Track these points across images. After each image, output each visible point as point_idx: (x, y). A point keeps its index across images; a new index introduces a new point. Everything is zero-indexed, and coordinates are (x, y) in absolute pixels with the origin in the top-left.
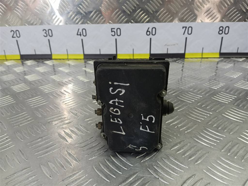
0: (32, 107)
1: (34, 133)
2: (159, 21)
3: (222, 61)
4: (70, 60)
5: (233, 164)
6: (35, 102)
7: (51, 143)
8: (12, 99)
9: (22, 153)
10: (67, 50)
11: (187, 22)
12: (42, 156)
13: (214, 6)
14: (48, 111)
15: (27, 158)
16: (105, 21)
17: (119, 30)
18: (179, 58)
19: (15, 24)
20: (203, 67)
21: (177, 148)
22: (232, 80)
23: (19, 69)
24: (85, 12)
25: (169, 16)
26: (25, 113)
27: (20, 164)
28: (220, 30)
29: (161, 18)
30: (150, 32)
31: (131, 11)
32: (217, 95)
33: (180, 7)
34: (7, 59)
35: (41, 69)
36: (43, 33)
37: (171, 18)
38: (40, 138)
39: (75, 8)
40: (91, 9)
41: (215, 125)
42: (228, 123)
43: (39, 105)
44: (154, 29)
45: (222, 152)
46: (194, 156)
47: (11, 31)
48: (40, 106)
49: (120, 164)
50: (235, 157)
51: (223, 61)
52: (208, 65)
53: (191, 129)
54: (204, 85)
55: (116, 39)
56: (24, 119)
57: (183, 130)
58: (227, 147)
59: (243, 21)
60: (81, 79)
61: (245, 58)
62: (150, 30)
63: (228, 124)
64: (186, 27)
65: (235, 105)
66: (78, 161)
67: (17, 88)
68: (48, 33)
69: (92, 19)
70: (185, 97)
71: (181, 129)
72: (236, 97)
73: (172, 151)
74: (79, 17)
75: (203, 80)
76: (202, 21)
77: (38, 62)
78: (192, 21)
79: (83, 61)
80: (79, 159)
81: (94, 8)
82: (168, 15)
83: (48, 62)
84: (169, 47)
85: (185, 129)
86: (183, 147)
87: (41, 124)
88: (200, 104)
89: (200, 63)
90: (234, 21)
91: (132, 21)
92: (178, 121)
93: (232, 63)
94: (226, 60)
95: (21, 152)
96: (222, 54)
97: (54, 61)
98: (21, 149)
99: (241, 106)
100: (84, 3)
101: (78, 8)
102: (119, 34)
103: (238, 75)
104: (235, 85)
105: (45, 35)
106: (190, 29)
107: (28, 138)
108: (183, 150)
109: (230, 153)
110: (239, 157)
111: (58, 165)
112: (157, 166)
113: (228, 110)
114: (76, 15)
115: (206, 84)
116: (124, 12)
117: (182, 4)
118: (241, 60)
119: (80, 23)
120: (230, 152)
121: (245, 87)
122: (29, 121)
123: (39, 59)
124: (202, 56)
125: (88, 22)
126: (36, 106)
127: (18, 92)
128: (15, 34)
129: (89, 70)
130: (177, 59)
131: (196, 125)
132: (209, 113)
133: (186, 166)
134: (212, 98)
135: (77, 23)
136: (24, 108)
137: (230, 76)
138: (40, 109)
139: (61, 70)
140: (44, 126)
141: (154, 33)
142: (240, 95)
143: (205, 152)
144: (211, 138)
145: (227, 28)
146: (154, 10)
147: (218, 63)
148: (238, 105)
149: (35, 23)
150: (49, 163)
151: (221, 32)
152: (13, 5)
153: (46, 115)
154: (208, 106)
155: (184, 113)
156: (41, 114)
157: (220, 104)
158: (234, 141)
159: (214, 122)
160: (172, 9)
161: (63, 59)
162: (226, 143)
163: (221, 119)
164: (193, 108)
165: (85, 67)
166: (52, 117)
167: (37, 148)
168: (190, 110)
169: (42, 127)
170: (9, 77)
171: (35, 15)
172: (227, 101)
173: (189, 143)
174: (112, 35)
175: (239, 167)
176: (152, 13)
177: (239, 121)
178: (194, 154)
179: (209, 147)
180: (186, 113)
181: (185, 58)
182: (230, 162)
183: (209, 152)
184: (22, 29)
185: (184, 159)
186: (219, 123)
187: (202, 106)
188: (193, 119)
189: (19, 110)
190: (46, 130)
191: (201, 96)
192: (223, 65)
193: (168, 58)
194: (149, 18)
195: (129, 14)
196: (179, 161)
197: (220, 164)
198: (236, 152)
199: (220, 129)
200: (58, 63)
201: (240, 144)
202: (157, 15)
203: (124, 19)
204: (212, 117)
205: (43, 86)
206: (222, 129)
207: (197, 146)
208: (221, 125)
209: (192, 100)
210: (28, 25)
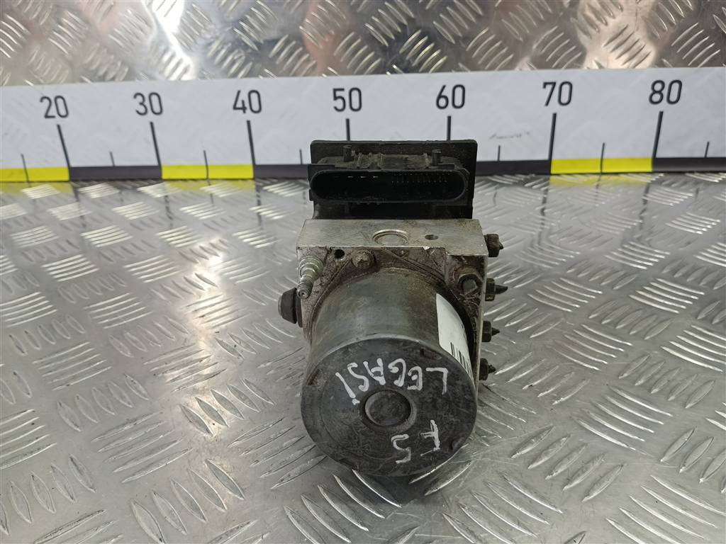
0: (107, 327)
1: (111, 407)
2: (474, 67)
3: (659, 182)
4: (214, 182)
7: (162, 437)
9: (78, 468)
10: (205, 152)
11: (557, 67)
12: (137, 476)
13: (636, 20)
14: (151, 339)
15: (91, 484)
16: (314, 67)
17: (355, 94)
18: (533, 175)
19: (53, 79)
20: (603, 203)
21: (531, 451)
22: (690, 240)
23: (66, 211)
24: (256, 43)
25: (504, 51)
26: (85, 346)
27: (71, 500)
28: (655, 92)
29: (479, 56)
30: (446, 98)
31: (393, 37)
32: (648, 288)
33: (535, 24)
34: (30, 179)
35: (130, 210)
36: (136, 104)
37: (511, 57)
38: (128, 422)
39: (228, 29)
40: (273, 34)
41: (641, 382)
42: (678, 375)
44: (459, 91)
45: (663, 463)
46: (579, 476)
47: (42, 100)
48: (129, 323)
49: (364, 502)
50: (701, 480)
51: (664, 183)
52: (619, 195)
53: (571, 392)
54: (607, 256)
55: (348, 121)
57: (546, 395)
58: (676, 447)
59: (724, 65)
60: (246, 241)
62: (448, 93)
63: (680, 378)
64: (554, 84)
65: (700, 318)
66: (241, 491)
67: (60, 269)
68: (150, 104)
69: (277, 62)
70: (552, 293)
71: (541, 394)
72: (702, 293)
73: (515, 460)
74: (241, 57)
75: (606, 242)
76: (601, 67)
77: (121, 188)
78: (570, 67)
79: (252, 185)
80: (244, 488)
81: (283, 31)
82: (501, 48)
83: (151, 190)
84: (503, 144)
85: (552, 392)
86: (548, 448)
87: (132, 379)
88: (595, 315)
89: (596, 190)
90: (696, 64)
91: (395, 67)
92: (532, 369)
93: (691, 190)
94: (672, 178)
95: (76, 465)
96: (659, 163)
97: (167, 185)
98: (73, 457)
99: (716, 321)
100: (253, 15)
101: (236, 30)
102: (356, 105)
103: (709, 227)
104: (699, 257)
105: (142, 109)
106: (566, 88)
107: (94, 421)
108: (546, 458)
109: (684, 466)
110: (712, 478)
111: (184, 503)
112: (471, 508)
113: (680, 335)
114: (230, 51)
115: (615, 253)
116: (370, 39)
117: (542, 17)
118: (716, 181)
119: (242, 73)
120: (687, 465)
122: (96, 369)
123: (124, 180)
124: (601, 167)
125: (267, 71)
126: (117, 325)
127: (63, 280)
128: (53, 107)
129: (271, 212)
130: (528, 177)
131: (584, 380)
132: (625, 343)
133: (556, 508)
134: (633, 297)
135: (235, 75)
136: (82, 328)
137: (686, 230)
138: (128, 334)
139: (188, 214)
140: (142, 385)
141: (458, 102)
142: (715, 288)
143: (611, 464)
144: (630, 421)
145: (676, 86)
146: (460, 35)
147: (647, 191)
148: (709, 319)
149: (111, 75)
150: (156, 498)
151: (656, 97)
152: (47, 23)
153: (145, 350)
154: (619, 322)
155: (549, 345)
156: (133, 350)
157: (655, 316)
158: (696, 429)
159: (637, 370)
160: (511, 29)
161: (194, 180)
162: (675, 437)
163: (660, 362)
164: (576, 329)
165: (259, 204)
166: (164, 357)
167: (122, 451)
168: (568, 335)
169: (136, 388)
170: (37, 236)
171: (110, 52)
172: (677, 305)
173: (565, 437)
174: (336, 108)
175: (712, 509)
176: (453, 42)
177: (711, 367)
178: (579, 470)
179: (623, 447)
180: (556, 343)
181: (551, 175)
182: (687, 494)
183: (624, 463)
184: (71, 92)
185: (552, 485)
186: (653, 376)
187: (603, 323)
188: (575, 361)
189: (68, 336)
190: (146, 397)
191: (600, 292)
192: (665, 195)
193: (501, 175)
194: (445, 58)
195: (385, 46)
196: (536, 493)
197: (657, 501)
198: (704, 464)
199: (656, 393)
200: (180, 191)
201: (715, 438)
202: (468, 49)
203: (370, 63)
204: (633, 355)
205: (137, 264)
206: (660, 392)
207: (589, 445)
208: (658, 381)
209: (574, 305)
210: (92, 80)
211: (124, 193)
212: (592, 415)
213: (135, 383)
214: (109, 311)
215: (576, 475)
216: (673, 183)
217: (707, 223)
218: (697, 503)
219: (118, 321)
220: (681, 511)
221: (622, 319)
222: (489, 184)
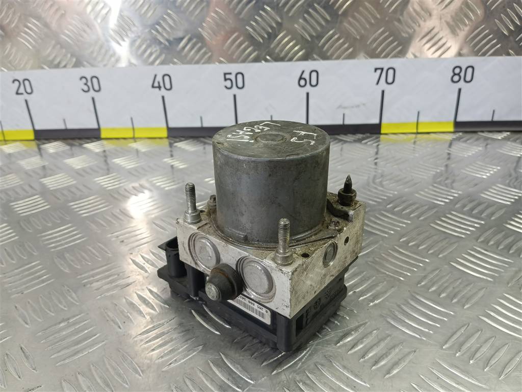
0: (53, 250)
1: (52, 310)
2: (325, 57)
3: (459, 139)
4: (139, 140)
5: (466, 376)
6: (59, 239)
7: (86, 332)
8: (10, 231)
9: (25, 355)
10: (132, 119)
11: (385, 57)
12: (67, 361)
13: (441, 23)
14: (84, 258)
15: (34, 367)
16: (210, 58)
17: (240, 77)
18: (368, 135)
19: (22, 66)
20: (417, 155)
21: (351, 340)
22: (477, 182)
23: (32, 162)
24: (168, 40)
25: (346, 45)
26: (36, 264)
27: (19, 379)
28: (455, 74)
29: (328, 50)
30: (305, 80)
31: (266, 36)
32: (443, 219)
33: (368, 26)
34: (6, 138)
35: (77, 162)
36: (81, 84)
37: (351, 50)
38: (63, 321)
39: (147, 30)
40: (180, 34)
41: (433, 289)
42: (460, 283)
43: (66, 246)
44: (314, 75)
45: (445, 350)
46: (383, 359)
47: (14, 81)
48: (69, 247)
49: (228, 379)
50: (471, 362)
51: (461, 140)
52: (429, 149)
53: (382, 296)
54: (417, 195)
55: (235, 96)
56: (33, 276)
57: (365, 298)
58: (455, 337)
59: (504, 55)
60: (158, 184)
61: (508, 133)
62: (306, 76)
63: (461, 286)
64: (382, 69)
65: (479, 240)
66: (140, 372)
67: (22, 207)
68: (91, 85)
69: (183, 54)
70: (375, 223)
71: (361, 298)
72: (483, 222)
73: (339, 347)
74: (156, 51)
75: (416, 184)
76: (415, 56)
77: (71, 145)
78: (395, 56)
79: (166, 142)
80: (142, 369)
81: (187, 32)
82: (344, 43)
83: (93, 146)
84: (347, 112)
85: (369, 296)
86: (363, 338)
87: (68, 289)
88: (404, 239)
89: (413, 146)
90: (484, 54)
91: (268, 57)
92: (356, 280)
93: (481, 145)
94: (468, 136)
95: (24, 353)
96: (459, 125)
97: (105, 142)
98: (23, 346)
99: (492, 243)
100: (164, 20)
101: (153, 31)
102: (240, 85)
103: (492, 172)
104: (483, 195)
105: (86, 88)
106: (391, 72)
107: (39, 320)
108: (361, 346)
109: (460, 351)
110: (479, 360)
111: (99, 381)
112: (304, 384)
113: (464, 254)
114: (149, 46)
115: (422, 193)
116: (251, 38)
117: (373, 21)
118: (500, 138)
119: (158, 62)
120: (462, 350)
121: (504, 198)
122: (43, 281)
123: (73, 139)
124: (417, 129)
125: (175, 60)
126: (60, 248)
127: (25, 214)
128: (22, 87)
129: (178, 162)
130: (364, 136)
131: (393, 287)
132: (424, 259)
133: (365, 383)
134: (432, 225)
135: (152, 63)
136: (35, 251)
137: (474, 175)
138: (68, 255)
139: (118, 164)
140: (75, 293)
141: (314, 82)
142: (493, 218)
143: (407, 350)
144: (423, 317)
145: (470, 70)
146: (314, 34)
147: (450, 145)
148: (486, 242)
149: (63, 64)
150: (79, 377)
151: (456, 78)
152: (17, 26)
153: (79, 267)
154: (421, 243)
155: (370, 262)
156: (70, 266)
157: (447, 240)
158: (471, 324)
159: (432, 279)
160: (351, 30)
161: (124, 139)
162: (455, 330)
163: (448, 274)
164: (390, 250)
165: (172, 156)
166: (91, 273)
167: (58, 342)
168: (384, 254)
169: (71, 296)
170: (8, 181)
171: (62, 47)
172: (463, 231)
173: (376, 330)
174: (226, 87)
175: (477, 383)
176: (309, 39)
177: (485, 277)
178: (384, 354)
179: (418, 338)
180: (376, 261)
181: (382, 134)
182: (459, 372)
183: (417, 349)
184: (35, 76)
185: (364, 366)
186: (442, 284)
187: (410, 244)
188: (387, 273)
189: (24, 256)
190: (77, 302)
191: (409, 222)
192: (461, 148)
193: (345, 134)
194: (304, 51)
195: (260, 42)
196: (352, 372)
197: (438, 378)
198: (474, 350)
199: (443, 297)
200: (113, 147)
201: (483, 331)
202: (320, 45)
203: (250, 54)
204: (429, 268)
205: (77, 202)
206: (448, 296)
207: (393, 336)
208: (446, 287)
209: (390, 232)
210: (50, 68)
211: (74, 148)
212: (397, 313)
213: (70, 292)
214: (55, 237)
215: (382, 358)
216: (468, 140)
217: (491, 169)
218: (466, 379)
219: (62, 245)
220: (454, 385)
221: (422, 242)
222: (337, 141)
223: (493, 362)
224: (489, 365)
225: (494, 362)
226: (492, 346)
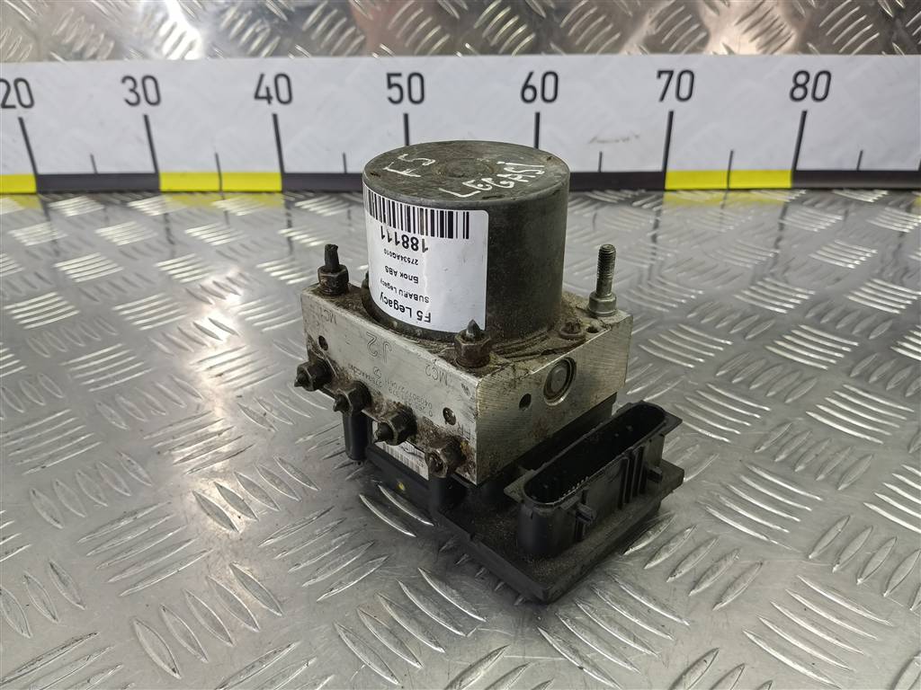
0: (92, 390)
1: (102, 495)
2: (569, 48)
3: (800, 201)
4: (230, 195)
5: (853, 605)
6: (101, 370)
7: (171, 534)
8: (10, 356)
9: (60, 578)
10: (217, 156)
11: (675, 51)
12: (140, 587)
14: (152, 404)
15: (79, 598)
16: (361, 45)
17: (416, 81)
18: (643, 191)
20: (731, 228)
21: (648, 546)
22: (839, 276)
23: (33, 234)
24: (285, 11)
25: (609, 28)
26: (65, 415)
27: (53, 621)
28: (797, 86)
29: (577, 35)
30: (534, 89)
31: (466, 6)
32: (788, 338)
35: (118, 233)
36: (124, 91)
37: (617, 36)
38: (125, 516)
41: (782, 457)
42: (827, 448)
43: (116, 382)
44: (550, 79)
45: (812, 560)
46: (708, 577)
48: (122, 384)
49: (438, 615)
50: (859, 581)
51: (806, 203)
52: (750, 218)
53: (696, 470)
54: (738, 297)
55: (406, 117)
56: (60, 437)
58: (827, 539)
59: (883, 53)
60: (274, 274)
61: (885, 193)
62: (536, 82)
63: (830, 452)
64: (671, 73)
65: (853, 375)
66: (278, 604)
67: (27, 312)
68: (144, 91)
69: (313, 37)
70: (670, 344)
72: (856, 344)
73: (629, 558)
74: (264, 30)
75: (734, 277)
76: (730, 51)
77: (106, 203)
78: (692, 51)
79: (280, 200)
80: (281, 599)
82: (605, 24)
83: (145, 205)
84: (606, 149)
86: (669, 542)
87: (129, 459)
88: (724, 372)
89: (721, 211)
90: (849, 51)
91: (468, 46)
93: (840, 212)
94: (816, 196)
95: (57, 574)
96: (800, 177)
97: (167, 199)
98: (54, 562)
99: (874, 379)
102: (416, 96)
103: (863, 259)
104: (851, 298)
105: (133, 98)
106: (686, 78)
107: (80, 515)
108: (666, 556)
109: (838, 563)
110: (873, 578)
111: (202, 621)
112: (574, 621)
113: (830, 397)
114: (250, 22)
115: (746, 293)
116: (436, 9)
118: (870, 200)
119: (266, 51)
120: (841, 562)
121: (888, 304)
122: (80, 446)
123: (109, 192)
124: (728, 182)
125: (299, 48)
126: (106, 386)
128: (13, 94)
129: (306, 236)
130: (637, 193)
131: (712, 454)
132: (761, 407)
133: (680, 618)
134: (770, 348)
135: (257, 53)
136: (59, 390)
137: (834, 262)
138: (121, 398)
139: (195, 237)
140: (142, 466)
141: (549, 95)
142: (872, 337)
143: (747, 562)
145: (823, 78)
146: (553, 5)
147: (785, 211)
148: (864, 376)
149: (91, 52)
150: (166, 615)
151: (799, 93)
153: (144, 420)
154: (753, 381)
156: (128, 419)
157: (798, 374)
158: (852, 517)
159: (777, 442)
161: (203, 192)
162: (826, 527)
163: (805, 432)
164: (701, 390)
165: (290, 225)
166: (170, 430)
167: (118, 554)
168: (690, 397)
169: (134, 471)
171: (89, 21)
172: (824, 359)
173: (690, 528)
174: (390, 99)
175: (871, 617)
176: (544, 14)
177: (868, 438)
178: (708, 569)
179: (762, 541)
180: (677, 408)
181: (665, 190)
182: (841, 599)
183: (764, 559)
184: (37, 73)
185: (675, 589)
186: (797, 449)
187: (734, 381)
188: (700, 430)
189: (41, 401)
190: (148, 483)
191: (729, 343)
192: (807, 217)
193: (602, 190)
194: (533, 36)
195: (455, 18)
196: (655, 600)
197: (806, 609)
198: (862, 561)
199: (801, 471)
200: (184, 207)
201: (875, 527)
202: (562, 25)
203: (435, 39)
204: (771, 422)
205: (129, 305)
206: (807, 470)
207: (720, 538)
208: (804, 455)
209: (697, 359)
210: (65, 59)
211: (110, 209)
212: (723, 499)
213: (132, 464)
214: (95, 367)
215: (705, 577)
216: (817, 202)
217: (860, 253)
218: (854, 609)
219: (108, 381)
220: (835, 620)
221: (756, 377)
222: (588, 202)
223: (896, 581)
224: (891, 587)
225: (898, 581)
226: (893, 553)
